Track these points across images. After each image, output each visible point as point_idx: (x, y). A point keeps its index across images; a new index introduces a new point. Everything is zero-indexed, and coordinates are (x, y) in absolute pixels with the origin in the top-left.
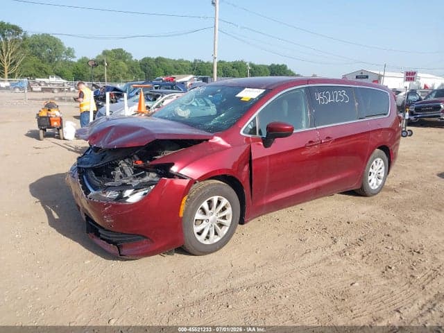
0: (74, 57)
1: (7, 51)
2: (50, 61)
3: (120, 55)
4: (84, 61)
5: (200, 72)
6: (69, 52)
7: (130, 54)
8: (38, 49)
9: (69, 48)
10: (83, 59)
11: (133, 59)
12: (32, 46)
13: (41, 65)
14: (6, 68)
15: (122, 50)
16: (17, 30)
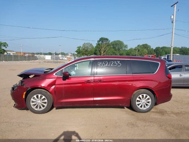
0: (127, 48)
1: (103, 47)
2: (118, 50)
3: (145, 46)
4: (131, 49)
5: (184, 52)
6: (126, 46)
7: (150, 46)
8: (115, 46)
9: (126, 45)
10: (131, 48)
11: (151, 48)
12: (113, 45)
13: (114, 51)
14: (102, 53)
15: (147, 44)
16: (107, 39)
